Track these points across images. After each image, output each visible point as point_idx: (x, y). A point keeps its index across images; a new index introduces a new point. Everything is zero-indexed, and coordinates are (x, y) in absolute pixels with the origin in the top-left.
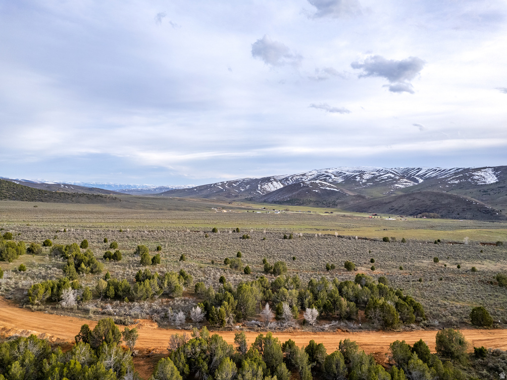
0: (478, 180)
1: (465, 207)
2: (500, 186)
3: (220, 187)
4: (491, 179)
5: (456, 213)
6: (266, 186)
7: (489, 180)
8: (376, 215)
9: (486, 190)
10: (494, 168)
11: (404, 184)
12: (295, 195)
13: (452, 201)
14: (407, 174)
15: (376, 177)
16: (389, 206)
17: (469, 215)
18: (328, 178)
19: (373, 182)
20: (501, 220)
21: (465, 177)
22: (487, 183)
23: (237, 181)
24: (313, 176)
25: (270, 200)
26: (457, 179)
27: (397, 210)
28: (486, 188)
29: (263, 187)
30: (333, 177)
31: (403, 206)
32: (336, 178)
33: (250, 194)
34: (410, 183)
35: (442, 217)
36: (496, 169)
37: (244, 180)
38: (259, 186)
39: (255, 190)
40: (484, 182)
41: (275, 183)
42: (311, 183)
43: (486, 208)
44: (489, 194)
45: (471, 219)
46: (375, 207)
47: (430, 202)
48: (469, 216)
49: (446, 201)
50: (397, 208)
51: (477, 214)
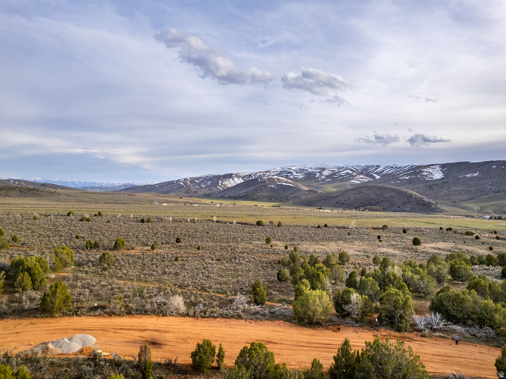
0: (426, 176)
1: (406, 200)
2: (444, 181)
3: (181, 183)
4: (438, 175)
5: (397, 206)
6: (227, 182)
7: (436, 176)
8: (321, 208)
9: (432, 185)
10: (442, 165)
11: (361, 180)
12: (251, 191)
13: (394, 194)
14: (365, 171)
15: (335, 174)
16: (336, 200)
17: (408, 207)
18: (289, 174)
19: (332, 179)
20: (436, 212)
21: (415, 173)
22: (434, 179)
23: (200, 178)
24: (276, 173)
25: (227, 196)
26: (408, 175)
27: (343, 203)
28: (431, 184)
29: (224, 183)
30: (294, 173)
31: (349, 199)
32: (297, 174)
33: (210, 190)
34: (366, 179)
35: (384, 210)
36: (443, 166)
37: (207, 176)
38: (220, 182)
39: (216, 186)
40: (431, 178)
41: (236, 179)
42: (269, 178)
43: (424, 201)
44: (433, 189)
45: (410, 212)
46: (323, 201)
47: (375, 195)
48: (408, 209)
49: (388, 195)
50: (343, 202)
51: (416, 207)
